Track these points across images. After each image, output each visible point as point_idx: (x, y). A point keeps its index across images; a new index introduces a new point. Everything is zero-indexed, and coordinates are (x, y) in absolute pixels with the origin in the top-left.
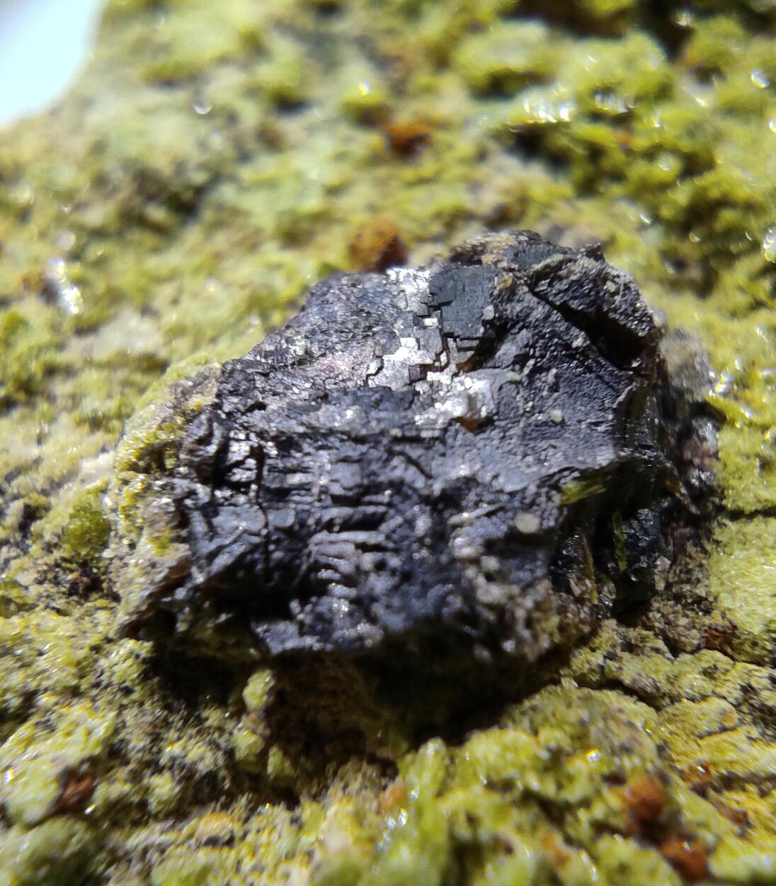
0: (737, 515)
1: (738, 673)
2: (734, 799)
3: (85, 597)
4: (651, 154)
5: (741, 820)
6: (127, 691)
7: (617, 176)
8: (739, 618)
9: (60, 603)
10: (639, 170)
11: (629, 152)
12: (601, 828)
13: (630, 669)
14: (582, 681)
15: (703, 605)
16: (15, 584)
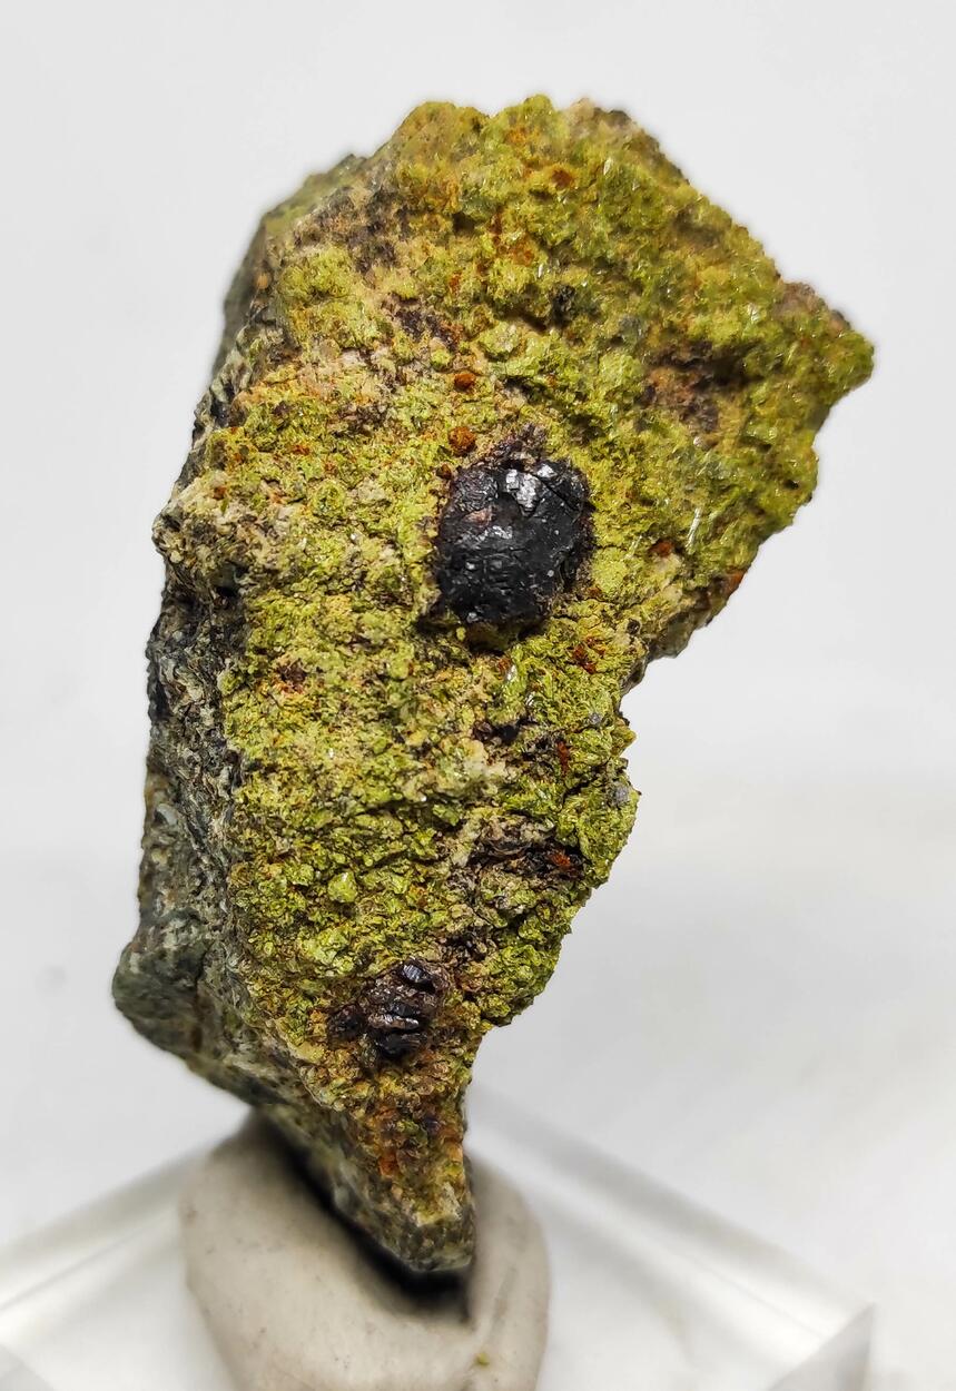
0: (600, 547)
1: (600, 606)
2: (598, 646)
3: (390, 605)
4: (564, 389)
5: (601, 653)
6: (413, 637)
7: (549, 397)
8: (602, 587)
9: (382, 606)
10: (559, 395)
11: (554, 387)
12: (567, 663)
13: (570, 610)
14: (555, 617)
15: (590, 583)
16: (365, 601)
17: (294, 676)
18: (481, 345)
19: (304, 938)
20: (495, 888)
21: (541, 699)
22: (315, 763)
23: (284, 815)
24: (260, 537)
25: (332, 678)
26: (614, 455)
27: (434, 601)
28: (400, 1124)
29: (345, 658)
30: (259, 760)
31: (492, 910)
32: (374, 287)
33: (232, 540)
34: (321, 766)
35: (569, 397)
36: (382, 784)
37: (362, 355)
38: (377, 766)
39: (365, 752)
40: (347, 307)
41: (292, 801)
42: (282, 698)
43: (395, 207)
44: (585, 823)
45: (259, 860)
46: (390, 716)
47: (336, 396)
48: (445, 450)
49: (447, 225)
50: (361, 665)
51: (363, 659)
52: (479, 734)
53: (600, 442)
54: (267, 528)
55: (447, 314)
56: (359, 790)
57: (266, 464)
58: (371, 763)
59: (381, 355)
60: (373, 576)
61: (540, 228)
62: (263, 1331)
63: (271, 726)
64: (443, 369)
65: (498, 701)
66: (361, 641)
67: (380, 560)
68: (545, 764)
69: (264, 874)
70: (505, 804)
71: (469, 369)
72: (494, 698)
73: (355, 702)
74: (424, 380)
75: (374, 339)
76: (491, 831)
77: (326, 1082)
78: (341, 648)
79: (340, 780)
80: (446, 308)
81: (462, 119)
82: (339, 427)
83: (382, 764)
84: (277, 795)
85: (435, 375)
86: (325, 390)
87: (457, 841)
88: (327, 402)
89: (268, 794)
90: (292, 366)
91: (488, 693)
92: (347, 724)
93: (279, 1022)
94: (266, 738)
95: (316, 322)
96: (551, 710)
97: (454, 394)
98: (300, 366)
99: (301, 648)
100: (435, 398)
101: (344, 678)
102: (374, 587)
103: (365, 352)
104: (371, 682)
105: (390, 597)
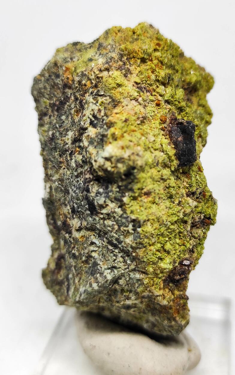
6: (171, 175)
17: (148, 194)
18: (158, 93)
19: (160, 263)
20: (197, 233)
21: (198, 182)
22: (158, 216)
23: (153, 232)
24: (137, 158)
25: (157, 191)
26: (187, 116)
27: (178, 164)
28: (181, 301)
29: (159, 185)
30: (145, 220)
31: (197, 239)
32: (129, 81)
33: (130, 160)
34: (160, 216)
35: (177, 103)
36: (174, 216)
37: (136, 101)
38: (172, 211)
39: (168, 209)
40: (127, 88)
41: (154, 228)
42: (146, 200)
43: (125, 58)
44: (211, 210)
45: (148, 246)
46: (171, 197)
47: (136, 113)
48: (160, 123)
49: (139, 61)
50: (162, 185)
51: (163, 184)
52: (188, 196)
53: (184, 113)
54: (138, 155)
55: (149, 86)
56: (170, 219)
57: (127, 137)
58: (170, 211)
59: (140, 99)
60: (160, 161)
61: (161, 59)
62: (140, 369)
63: (146, 209)
64: (153, 101)
65: (191, 186)
66: (162, 179)
67: (161, 156)
68: (201, 199)
69: (149, 250)
70: (196, 211)
71: (157, 100)
72: (189, 185)
73: (162, 196)
74: (150, 105)
75: (137, 96)
76: (195, 219)
77: (164, 298)
78: (158, 183)
79: (164, 218)
80: (148, 84)
81: (130, 31)
82: (139, 122)
83: (173, 211)
84: (150, 227)
85: (152, 103)
86: (133, 113)
87: (187, 225)
88: (134, 116)
89: (149, 228)
90: (121, 107)
91: (188, 184)
92: (161, 202)
93: (153, 288)
94: (145, 213)
95: (121, 94)
96: (200, 184)
97: (156, 107)
98: (123, 107)
99: (149, 186)
100: (153, 109)
101: (159, 191)
102: (161, 164)
103: (137, 100)
104: (165, 190)
105: (165, 166)
